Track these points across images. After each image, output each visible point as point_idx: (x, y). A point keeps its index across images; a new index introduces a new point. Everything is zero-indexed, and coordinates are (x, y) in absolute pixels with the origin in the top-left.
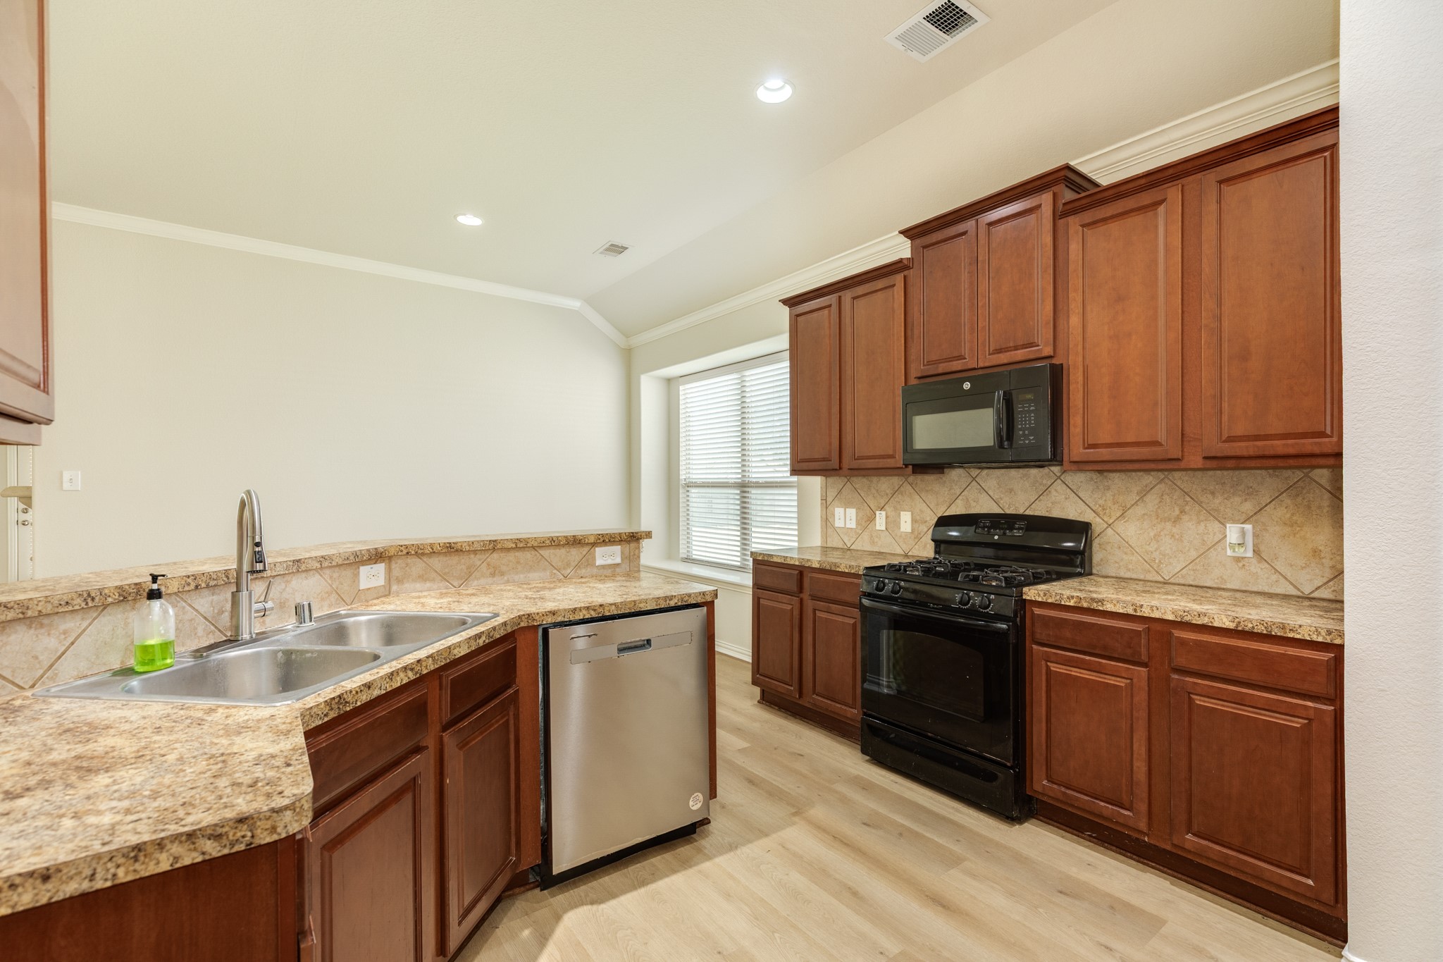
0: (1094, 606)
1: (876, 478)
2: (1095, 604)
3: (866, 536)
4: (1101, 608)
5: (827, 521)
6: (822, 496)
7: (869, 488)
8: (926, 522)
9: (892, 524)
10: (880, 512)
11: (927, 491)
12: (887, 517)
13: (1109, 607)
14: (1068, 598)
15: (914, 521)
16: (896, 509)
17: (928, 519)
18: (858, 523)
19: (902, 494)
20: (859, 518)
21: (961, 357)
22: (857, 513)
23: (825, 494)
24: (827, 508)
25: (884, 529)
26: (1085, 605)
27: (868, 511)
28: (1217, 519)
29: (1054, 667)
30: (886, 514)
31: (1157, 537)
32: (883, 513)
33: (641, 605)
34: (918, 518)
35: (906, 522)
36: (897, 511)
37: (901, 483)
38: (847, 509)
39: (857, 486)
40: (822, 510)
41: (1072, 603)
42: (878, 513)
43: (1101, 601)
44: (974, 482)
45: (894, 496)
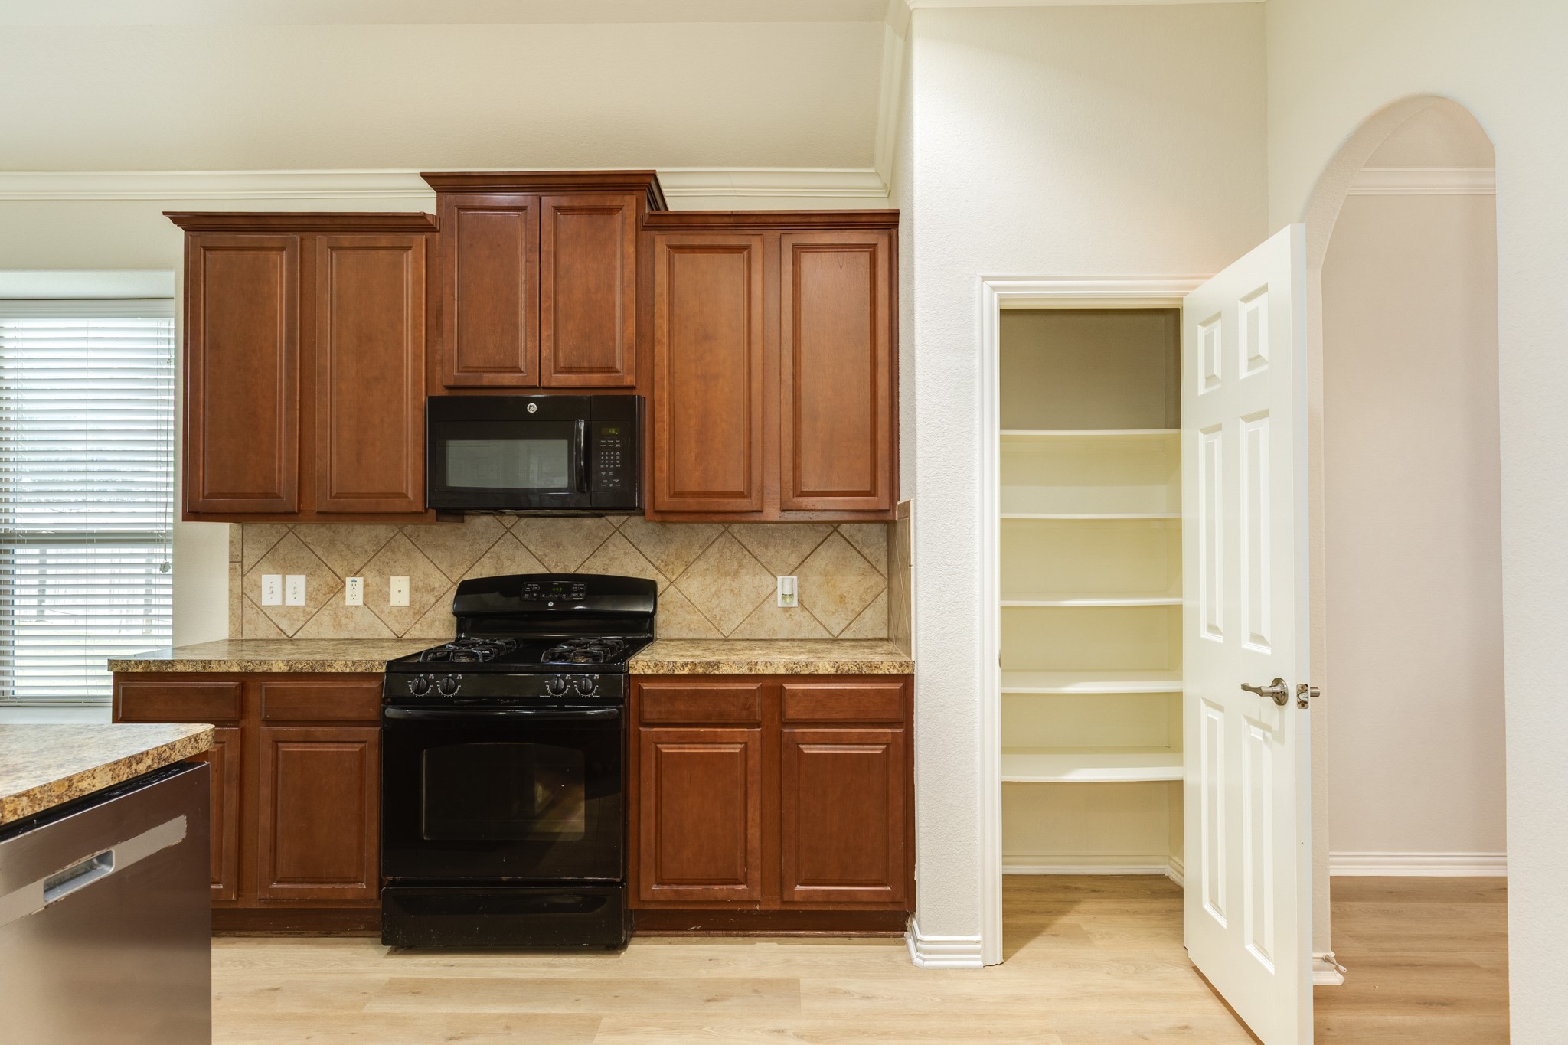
0: (710, 671)
1: (345, 527)
2: (711, 669)
3: (325, 617)
4: (717, 672)
5: (243, 599)
6: (231, 555)
7: (332, 542)
8: (434, 589)
9: (376, 597)
10: (352, 579)
11: (436, 547)
12: (366, 586)
13: (725, 670)
14: (682, 666)
15: (414, 589)
16: (381, 573)
17: (437, 585)
18: (310, 597)
19: (393, 551)
20: (311, 589)
21: (515, 369)
22: (308, 581)
23: (238, 553)
24: (243, 576)
25: (361, 603)
26: (700, 671)
27: (330, 579)
28: (769, 572)
29: (665, 749)
30: (365, 581)
31: (717, 594)
32: (360, 580)
33: (84, 785)
34: (420, 584)
35: (400, 591)
36: (385, 575)
37: (392, 535)
38: (288, 577)
39: (309, 539)
40: (231, 579)
41: (686, 671)
42: (348, 580)
43: (717, 664)
44: (508, 534)
45: (379, 554)
